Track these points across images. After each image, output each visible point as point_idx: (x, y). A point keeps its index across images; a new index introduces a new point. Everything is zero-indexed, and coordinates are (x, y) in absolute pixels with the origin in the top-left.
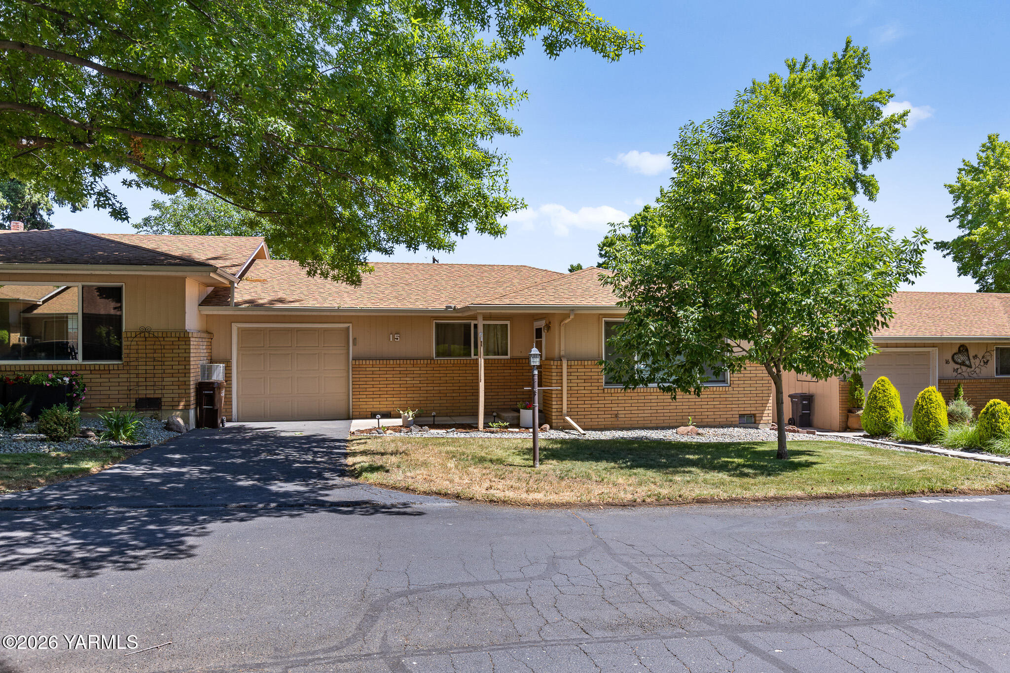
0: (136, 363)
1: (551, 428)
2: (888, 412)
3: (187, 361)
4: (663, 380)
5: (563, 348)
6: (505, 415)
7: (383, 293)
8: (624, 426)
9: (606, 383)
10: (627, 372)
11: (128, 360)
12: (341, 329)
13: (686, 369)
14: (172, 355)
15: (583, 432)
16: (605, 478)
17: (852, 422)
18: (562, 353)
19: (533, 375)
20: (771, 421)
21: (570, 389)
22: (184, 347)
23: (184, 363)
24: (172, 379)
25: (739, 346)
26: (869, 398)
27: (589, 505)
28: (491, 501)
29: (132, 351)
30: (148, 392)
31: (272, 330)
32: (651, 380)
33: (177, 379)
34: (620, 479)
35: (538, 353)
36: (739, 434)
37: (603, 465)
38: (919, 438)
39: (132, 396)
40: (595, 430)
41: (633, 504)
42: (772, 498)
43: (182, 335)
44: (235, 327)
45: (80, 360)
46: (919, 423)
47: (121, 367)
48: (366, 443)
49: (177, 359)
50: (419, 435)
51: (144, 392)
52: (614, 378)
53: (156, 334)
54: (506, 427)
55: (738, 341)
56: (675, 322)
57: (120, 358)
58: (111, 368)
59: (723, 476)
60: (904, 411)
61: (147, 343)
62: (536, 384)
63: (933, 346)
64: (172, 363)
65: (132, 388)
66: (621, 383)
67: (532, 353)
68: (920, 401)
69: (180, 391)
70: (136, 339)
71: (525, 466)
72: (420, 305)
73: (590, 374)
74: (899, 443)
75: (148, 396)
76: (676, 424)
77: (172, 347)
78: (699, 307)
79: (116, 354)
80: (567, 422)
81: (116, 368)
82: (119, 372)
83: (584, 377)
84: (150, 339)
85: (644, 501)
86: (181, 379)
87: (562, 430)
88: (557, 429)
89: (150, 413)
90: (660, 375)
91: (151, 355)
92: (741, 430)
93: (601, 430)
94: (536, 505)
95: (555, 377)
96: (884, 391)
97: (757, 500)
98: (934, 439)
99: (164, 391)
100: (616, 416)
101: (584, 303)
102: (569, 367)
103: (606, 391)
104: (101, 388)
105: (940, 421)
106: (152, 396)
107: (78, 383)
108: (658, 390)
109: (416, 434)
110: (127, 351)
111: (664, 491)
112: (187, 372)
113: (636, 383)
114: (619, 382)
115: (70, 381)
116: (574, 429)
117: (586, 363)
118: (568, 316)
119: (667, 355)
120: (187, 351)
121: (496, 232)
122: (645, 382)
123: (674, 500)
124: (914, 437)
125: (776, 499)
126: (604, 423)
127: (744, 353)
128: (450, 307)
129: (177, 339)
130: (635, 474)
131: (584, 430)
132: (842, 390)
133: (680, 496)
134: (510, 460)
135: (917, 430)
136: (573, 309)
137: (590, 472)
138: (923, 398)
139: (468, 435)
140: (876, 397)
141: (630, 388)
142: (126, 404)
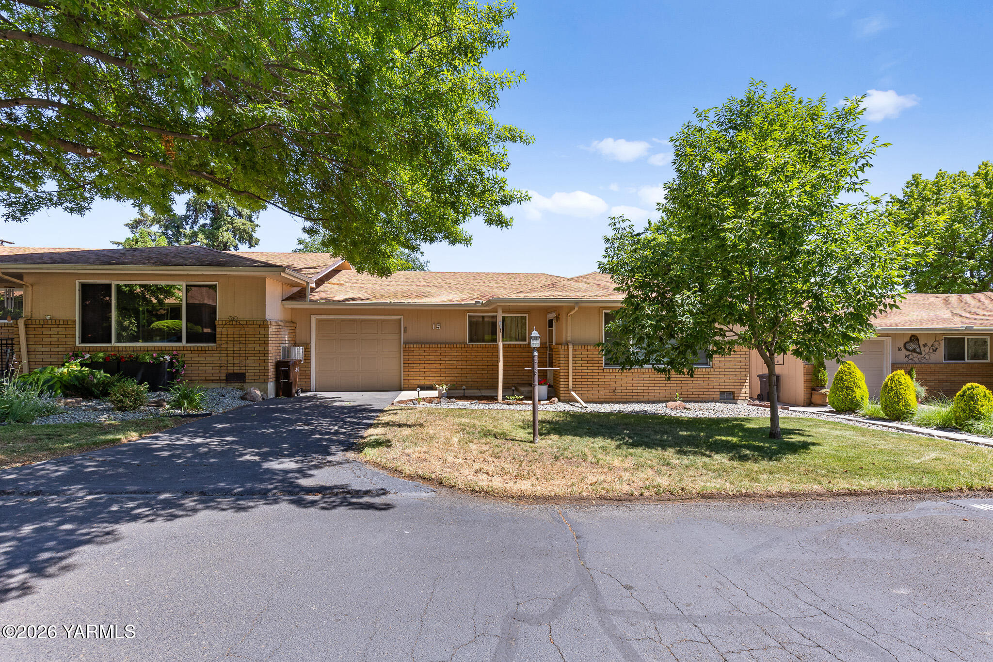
0: (226, 346)
1: (559, 400)
2: (854, 391)
3: (266, 344)
4: (658, 362)
5: (569, 335)
6: (522, 389)
7: (429, 292)
8: (621, 400)
9: (606, 364)
10: (623, 353)
11: (220, 342)
12: (395, 320)
13: (680, 352)
14: (254, 339)
15: (585, 405)
16: (600, 459)
17: (816, 398)
18: (569, 339)
19: (534, 357)
20: (748, 398)
21: (575, 368)
22: (264, 333)
23: (264, 345)
24: (254, 358)
25: (731, 330)
26: (836, 379)
27: (579, 500)
28: (473, 491)
29: (223, 336)
30: (235, 368)
31: (342, 321)
32: (647, 362)
33: (258, 358)
34: (616, 461)
35: (538, 335)
36: (722, 409)
37: (600, 442)
38: (888, 416)
39: (222, 371)
40: (596, 403)
41: (629, 498)
42: (788, 493)
43: (262, 323)
44: (313, 319)
45: (184, 343)
46: (888, 402)
47: (214, 348)
48: (396, 414)
49: (258, 342)
50: (445, 406)
51: (232, 368)
52: (611, 359)
53: (241, 323)
54: (522, 400)
55: (730, 326)
56: (670, 306)
57: (215, 341)
58: (207, 349)
59: (721, 459)
60: (869, 391)
61: (235, 329)
62: (536, 365)
63: (887, 335)
64: (254, 345)
65: (222, 365)
66: (618, 364)
67: (533, 335)
68: (889, 383)
69: (261, 368)
70: (226, 326)
71: (525, 441)
72: (455, 301)
73: (592, 356)
74: (867, 419)
75: (235, 372)
76: (665, 399)
77: (254, 333)
78: (695, 292)
79: (212, 338)
80: (572, 396)
81: (210, 349)
82: (213, 352)
83: (587, 359)
84: (237, 326)
85: (642, 495)
86: (261, 358)
87: (568, 403)
88: (563, 401)
89: (237, 385)
90: (653, 357)
91: (238, 339)
92: (723, 405)
93: (601, 403)
94: (522, 497)
95: (562, 359)
96: (850, 373)
97: (770, 496)
98: (904, 418)
99: (247, 368)
100: (614, 391)
101: (587, 297)
102: (574, 350)
103: (605, 371)
104: (199, 365)
105: (909, 401)
106: (239, 371)
107: (178, 361)
108: (653, 370)
109: (444, 405)
110: (220, 336)
111: (664, 482)
112: (266, 353)
113: (632, 364)
114: (616, 363)
115: (171, 359)
116: (577, 402)
117: (589, 347)
118: (573, 308)
119: (661, 339)
120: (266, 336)
121: (501, 222)
122: (641, 363)
123: (676, 494)
124: (882, 414)
125: (793, 495)
126: (604, 397)
127: (736, 337)
128: (479, 302)
129: (258, 326)
130: (631, 454)
131: (586, 402)
132: (806, 372)
133: (682, 489)
134: (514, 434)
135: (886, 408)
136: (577, 302)
137: (586, 450)
138: (892, 380)
139: (487, 407)
140: (842, 378)
141: (626, 369)
142: (218, 378)
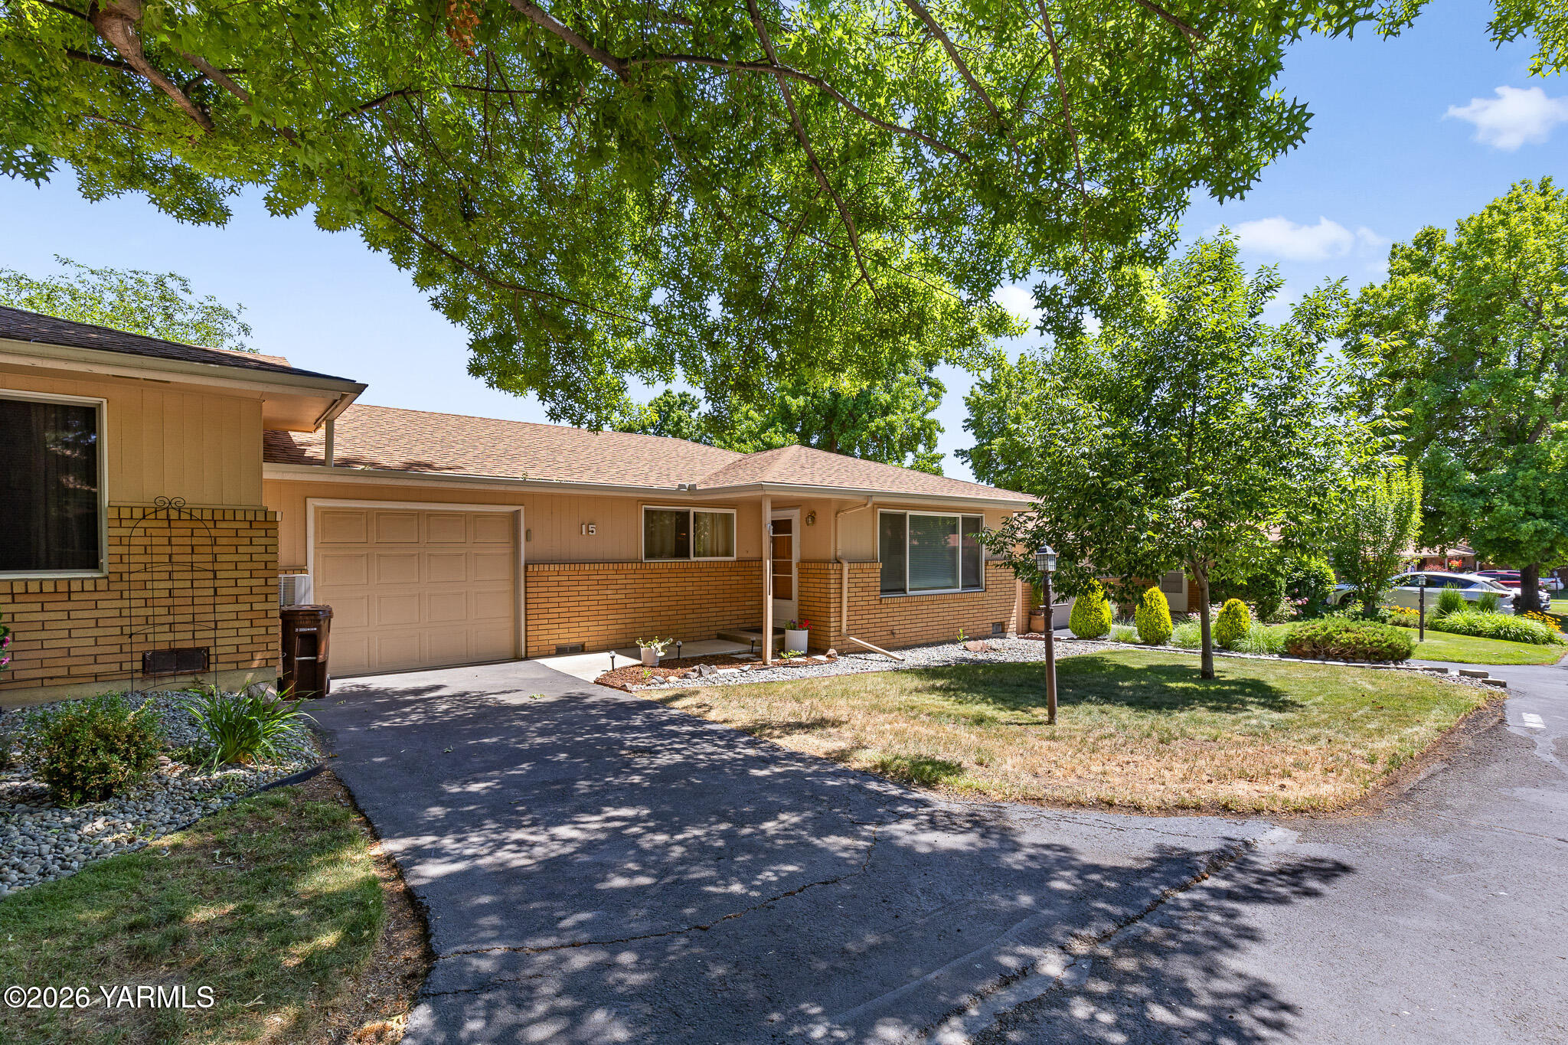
0: (145, 577)
1: (838, 653)
3: (270, 570)
5: (839, 546)
8: (899, 644)
9: (881, 591)
11: (120, 568)
12: (503, 515)
14: (235, 558)
18: (839, 553)
20: (1015, 629)
21: (848, 600)
22: (264, 541)
23: (266, 574)
24: (237, 607)
29: (133, 550)
30: (178, 636)
31: (380, 513)
33: (247, 607)
39: (133, 647)
43: (260, 517)
44: (312, 503)
47: (102, 585)
49: (249, 566)
51: (170, 637)
53: (196, 514)
57: (95, 566)
58: (71, 588)
61: (175, 532)
65: (134, 629)
69: (254, 631)
70: (143, 524)
71: (1037, 724)
72: (637, 482)
73: (867, 580)
75: (178, 645)
76: (943, 639)
77: (235, 541)
81: (87, 588)
82: (96, 596)
83: (862, 585)
84: (179, 524)
86: (256, 607)
89: (185, 681)
91: (185, 558)
99: (215, 634)
100: (892, 632)
102: (849, 571)
103: (882, 601)
104: (45, 635)
106: (190, 645)
110: (119, 549)
112: (269, 592)
117: (864, 567)
120: (271, 549)
126: (881, 642)
129: (247, 525)
142: (116, 667)
